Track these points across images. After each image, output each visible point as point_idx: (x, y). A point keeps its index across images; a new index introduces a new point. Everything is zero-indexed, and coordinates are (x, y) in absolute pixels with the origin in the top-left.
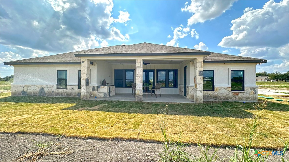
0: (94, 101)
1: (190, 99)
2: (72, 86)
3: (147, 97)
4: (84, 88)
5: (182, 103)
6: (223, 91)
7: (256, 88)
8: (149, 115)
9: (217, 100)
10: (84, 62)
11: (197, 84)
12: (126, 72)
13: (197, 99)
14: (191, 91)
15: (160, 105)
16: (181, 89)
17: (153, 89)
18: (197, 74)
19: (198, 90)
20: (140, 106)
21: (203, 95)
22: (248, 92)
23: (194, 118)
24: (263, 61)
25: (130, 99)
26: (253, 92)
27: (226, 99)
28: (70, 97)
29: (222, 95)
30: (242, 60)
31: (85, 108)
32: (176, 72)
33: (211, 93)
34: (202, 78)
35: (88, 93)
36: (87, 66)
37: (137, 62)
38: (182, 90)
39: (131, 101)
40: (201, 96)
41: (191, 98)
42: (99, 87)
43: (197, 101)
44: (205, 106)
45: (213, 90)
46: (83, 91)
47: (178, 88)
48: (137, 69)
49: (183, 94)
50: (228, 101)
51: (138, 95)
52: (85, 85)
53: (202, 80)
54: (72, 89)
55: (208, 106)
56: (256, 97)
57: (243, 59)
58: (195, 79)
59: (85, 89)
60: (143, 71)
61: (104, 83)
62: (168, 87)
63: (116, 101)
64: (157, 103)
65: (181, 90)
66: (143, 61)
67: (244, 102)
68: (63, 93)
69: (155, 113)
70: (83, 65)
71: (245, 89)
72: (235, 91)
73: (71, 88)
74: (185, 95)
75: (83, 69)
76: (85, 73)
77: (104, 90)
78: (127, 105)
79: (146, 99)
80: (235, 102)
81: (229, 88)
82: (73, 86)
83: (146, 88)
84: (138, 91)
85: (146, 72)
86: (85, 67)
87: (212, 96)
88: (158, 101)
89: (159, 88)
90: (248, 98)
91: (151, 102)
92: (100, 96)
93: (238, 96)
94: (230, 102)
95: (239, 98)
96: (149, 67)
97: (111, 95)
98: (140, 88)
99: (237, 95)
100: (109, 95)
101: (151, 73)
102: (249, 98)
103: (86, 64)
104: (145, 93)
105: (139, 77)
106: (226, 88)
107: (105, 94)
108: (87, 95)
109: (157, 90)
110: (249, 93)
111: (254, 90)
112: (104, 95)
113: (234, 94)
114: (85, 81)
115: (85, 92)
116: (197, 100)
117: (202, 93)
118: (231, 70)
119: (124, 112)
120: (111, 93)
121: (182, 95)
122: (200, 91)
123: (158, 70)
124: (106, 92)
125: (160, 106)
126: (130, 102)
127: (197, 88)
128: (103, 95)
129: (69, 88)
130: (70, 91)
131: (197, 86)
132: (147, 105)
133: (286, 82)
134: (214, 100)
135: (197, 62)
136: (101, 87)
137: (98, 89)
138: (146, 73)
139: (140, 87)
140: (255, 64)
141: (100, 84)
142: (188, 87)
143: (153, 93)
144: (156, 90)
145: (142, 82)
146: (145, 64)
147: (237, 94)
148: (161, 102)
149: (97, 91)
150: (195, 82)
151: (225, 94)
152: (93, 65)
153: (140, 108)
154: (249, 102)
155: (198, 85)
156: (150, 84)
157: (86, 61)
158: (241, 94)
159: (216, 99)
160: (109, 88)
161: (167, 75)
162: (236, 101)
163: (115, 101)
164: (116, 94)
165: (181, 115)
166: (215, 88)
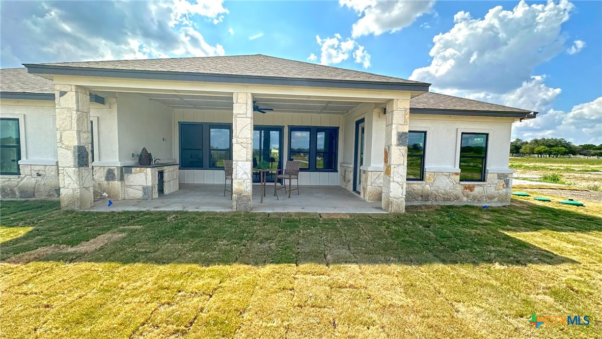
0: (107, 213)
1: (369, 200)
2: (38, 168)
3: (265, 196)
4: (72, 175)
5: (354, 214)
6: (443, 181)
7: (510, 176)
8: (269, 268)
9: (429, 203)
10: (66, 93)
11: (392, 166)
12: (212, 130)
13: (389, 203)
14: (372, 181)
15: (300, 222)
16: (345, 174)
17: (280, 176)
18: (392, 140)
19: (394, 181)
20: (243, 232)
21: (405, 193)
22: (494, 182)
23: (404, 274)
24: (531, 114)
25: (217, 205)
26: (502, 184)
27: (449, 200)
28: (34, 199)
29: (440, 191)
30: (487, 109)
31: (49, 250)
32: (332, 134)
33: (417, 186)
34: (404, 150)
35: (87, 188)
36: (78, 106)
37: (237, 103)
38: (347, 177)
39: (218, 211)
40: (401, 196)
41: (372, 198)
42: (126, 170)
43: (390, 208)
44: (411, 223)
45: (422, 179)
46: (67, 182)
47: (337, 172)
48: (236, 121)
49: (350, 188)
50: (452, 203)
51: (240, 194)
52: (74, 166)
53: (403, 156)
54: (39, 175)
55: (421, 223)
56: (507, 194)
57: (488, 107)
58: (387, 154)
59: (75, 178)
60: (254, 130)
61: (145, 160)
62: (316, 169)
63: (175, 212)
64: (290, 215)
65: (344, 177)
66: (254, 102)
67: (484, 207)
68: (9, 186)
69: (289, 261)
70: (61, 101)
71: (489, 176)
72: (466, 181)
73: (34, 173)
74: (355, 189)
75: (64, 116)
76: (71, 129)
77: (144, 178)
78: (204, 228)
79: (262, 202)
80: (466, 206)
81: (457, 174)
82: (42, 168)
83: (262, 173)
84: (240, 184)
85: (263, 131)
86: (69, 109)
87: (418, 194)
88: (292, 210)
89: (294, 174)
90: (491, 198)
91: (276, 213)
92: (131, 195)
93: (473, 192)
94: (456, 207)
95: (474, 198)
96: (269, 119)
97: (166, 191)
98: (245, 177)
99: (471, 191)
100: (161, 191)
101: (274, 135)
102: (494, 197)
103: (74, 101)
104: (260, 184)
105: (243, 145)
106: (449, 175)
107: (145, 189)
108: (81, 195)
109: (290, 179)
110: (495, 185)
111: (504, 178)
112: (145, 194)
113: (466, 188)
114: (74, 152)
115: (76, 186)
116: (392, 207)
117: (402, 188)
118: (463, 133)
119: (187, 263)
120: (166, 185)
121: (348, 188)
122: (397, 182)
123: (293, 129)
124: (150, 184)
125: (301, 226)
126: (217, 213)
127: (392, 175)
128: (140, 194)
129: (30, 173)
130: (33, 181)
131: (392, 170)
132: (264, 225)
133: (513, 157)
134: (423, 203)
135: (394, 108)
136: (133, 170)
137: (126, 176)
138: (263, 134)
139: (245, 173)
140: (510, 121)
141: (130, 162)
142: (365, 172)
143: (278, 184)
144: (288, 177)
145: (250, 157)
146: (260, 110)
147: (471, 189)
148: (302, 213)
149: (119, 183)
150: (386, 161)
151: (447, 188)
152: (107, 106)
153: (241, 239)
154: (494, 205)
155: (395, 167)
156: (273, 160)
157: (74, 90)
158: (479, 189)
159: (428, 200)
160: (161, 174)
161: (313, 140)
162: (467, 204)
163: (171, 212)
164: (182, 186)
165: (364, 264)
166: (427, 175)
